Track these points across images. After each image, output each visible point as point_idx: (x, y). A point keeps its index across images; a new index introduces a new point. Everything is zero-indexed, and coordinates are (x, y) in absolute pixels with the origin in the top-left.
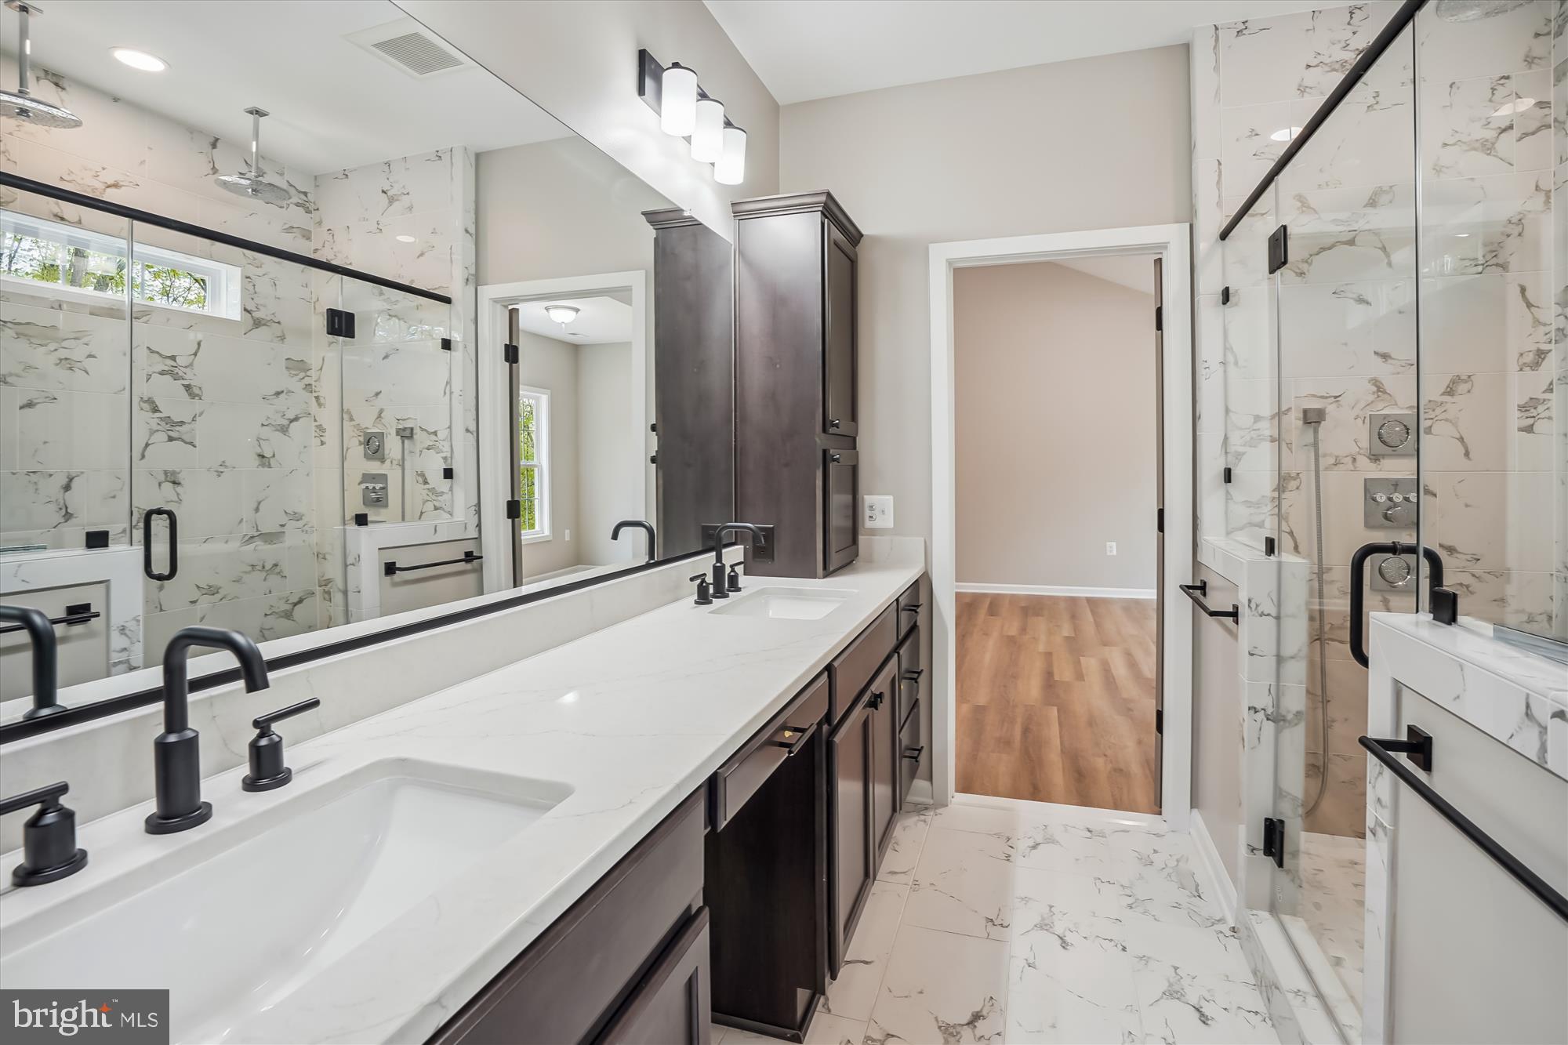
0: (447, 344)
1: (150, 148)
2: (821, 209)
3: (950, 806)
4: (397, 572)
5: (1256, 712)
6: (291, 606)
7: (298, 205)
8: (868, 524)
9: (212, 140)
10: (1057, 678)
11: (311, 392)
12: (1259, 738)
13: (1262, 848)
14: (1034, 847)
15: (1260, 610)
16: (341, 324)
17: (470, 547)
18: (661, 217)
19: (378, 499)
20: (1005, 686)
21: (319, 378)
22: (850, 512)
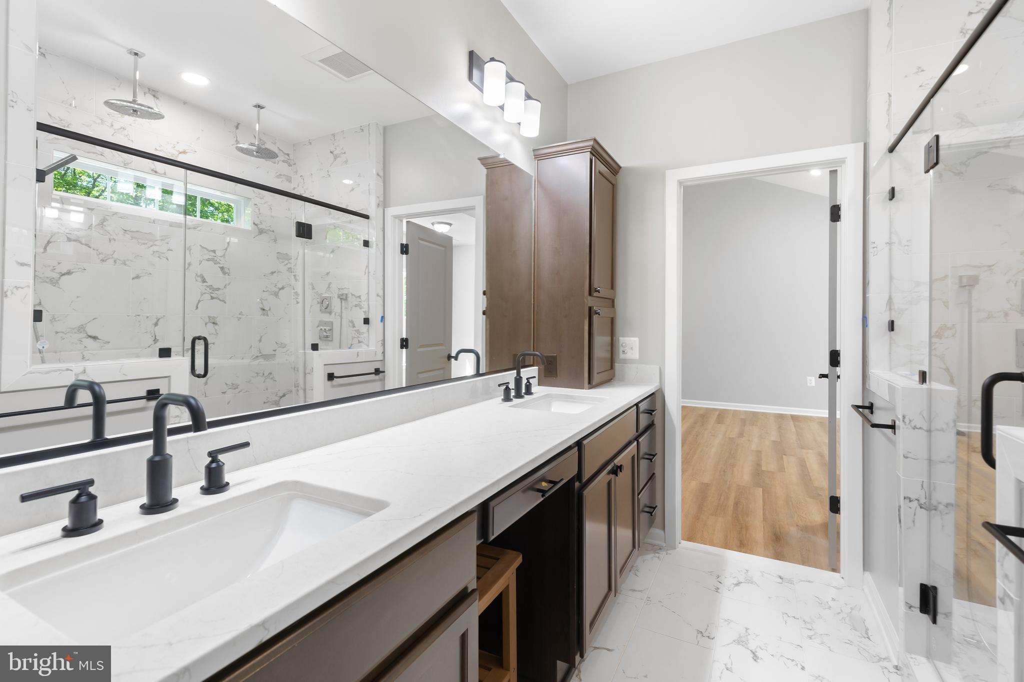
0: (366, 244)
1: (202, 130)
2: (590, 150)
3: (677, 549)
4: (335, 379)
5: (910, 501)
6: (279, 398)
7: (284, 161)
8: (622, 356)
9: (236, 124)
10: (764, 468)
11: (292, 272)
12: (914, 521)
13: (919, 606)
14: (738, 584)
15: (913, 424)
16: (304, 231)
17: (378, 365)
18: (490, 161)
19: (327, 336)
20: (724, 471)
21: (296, 264)
22: (609, 348)
